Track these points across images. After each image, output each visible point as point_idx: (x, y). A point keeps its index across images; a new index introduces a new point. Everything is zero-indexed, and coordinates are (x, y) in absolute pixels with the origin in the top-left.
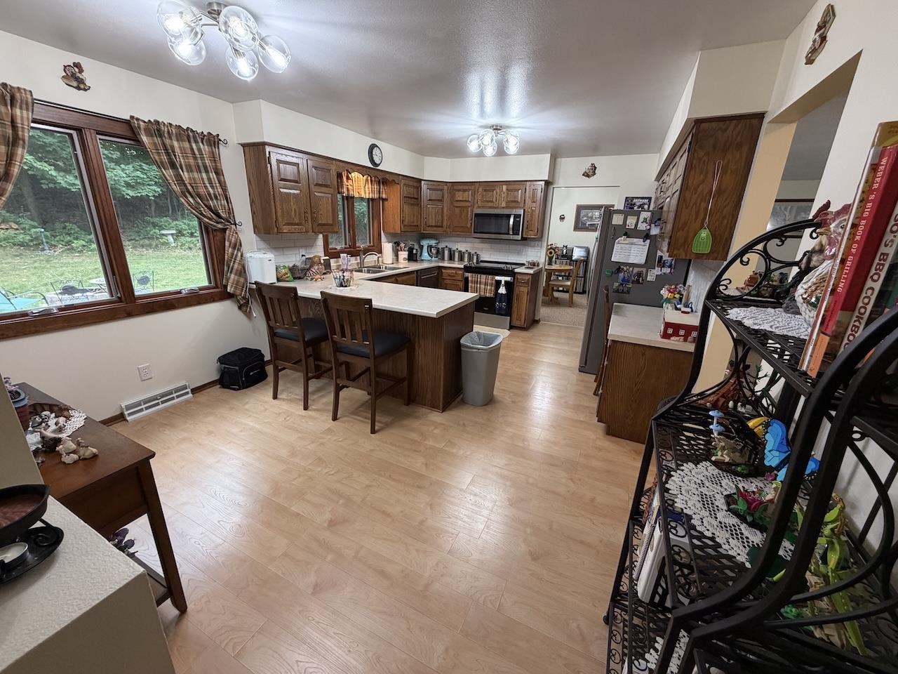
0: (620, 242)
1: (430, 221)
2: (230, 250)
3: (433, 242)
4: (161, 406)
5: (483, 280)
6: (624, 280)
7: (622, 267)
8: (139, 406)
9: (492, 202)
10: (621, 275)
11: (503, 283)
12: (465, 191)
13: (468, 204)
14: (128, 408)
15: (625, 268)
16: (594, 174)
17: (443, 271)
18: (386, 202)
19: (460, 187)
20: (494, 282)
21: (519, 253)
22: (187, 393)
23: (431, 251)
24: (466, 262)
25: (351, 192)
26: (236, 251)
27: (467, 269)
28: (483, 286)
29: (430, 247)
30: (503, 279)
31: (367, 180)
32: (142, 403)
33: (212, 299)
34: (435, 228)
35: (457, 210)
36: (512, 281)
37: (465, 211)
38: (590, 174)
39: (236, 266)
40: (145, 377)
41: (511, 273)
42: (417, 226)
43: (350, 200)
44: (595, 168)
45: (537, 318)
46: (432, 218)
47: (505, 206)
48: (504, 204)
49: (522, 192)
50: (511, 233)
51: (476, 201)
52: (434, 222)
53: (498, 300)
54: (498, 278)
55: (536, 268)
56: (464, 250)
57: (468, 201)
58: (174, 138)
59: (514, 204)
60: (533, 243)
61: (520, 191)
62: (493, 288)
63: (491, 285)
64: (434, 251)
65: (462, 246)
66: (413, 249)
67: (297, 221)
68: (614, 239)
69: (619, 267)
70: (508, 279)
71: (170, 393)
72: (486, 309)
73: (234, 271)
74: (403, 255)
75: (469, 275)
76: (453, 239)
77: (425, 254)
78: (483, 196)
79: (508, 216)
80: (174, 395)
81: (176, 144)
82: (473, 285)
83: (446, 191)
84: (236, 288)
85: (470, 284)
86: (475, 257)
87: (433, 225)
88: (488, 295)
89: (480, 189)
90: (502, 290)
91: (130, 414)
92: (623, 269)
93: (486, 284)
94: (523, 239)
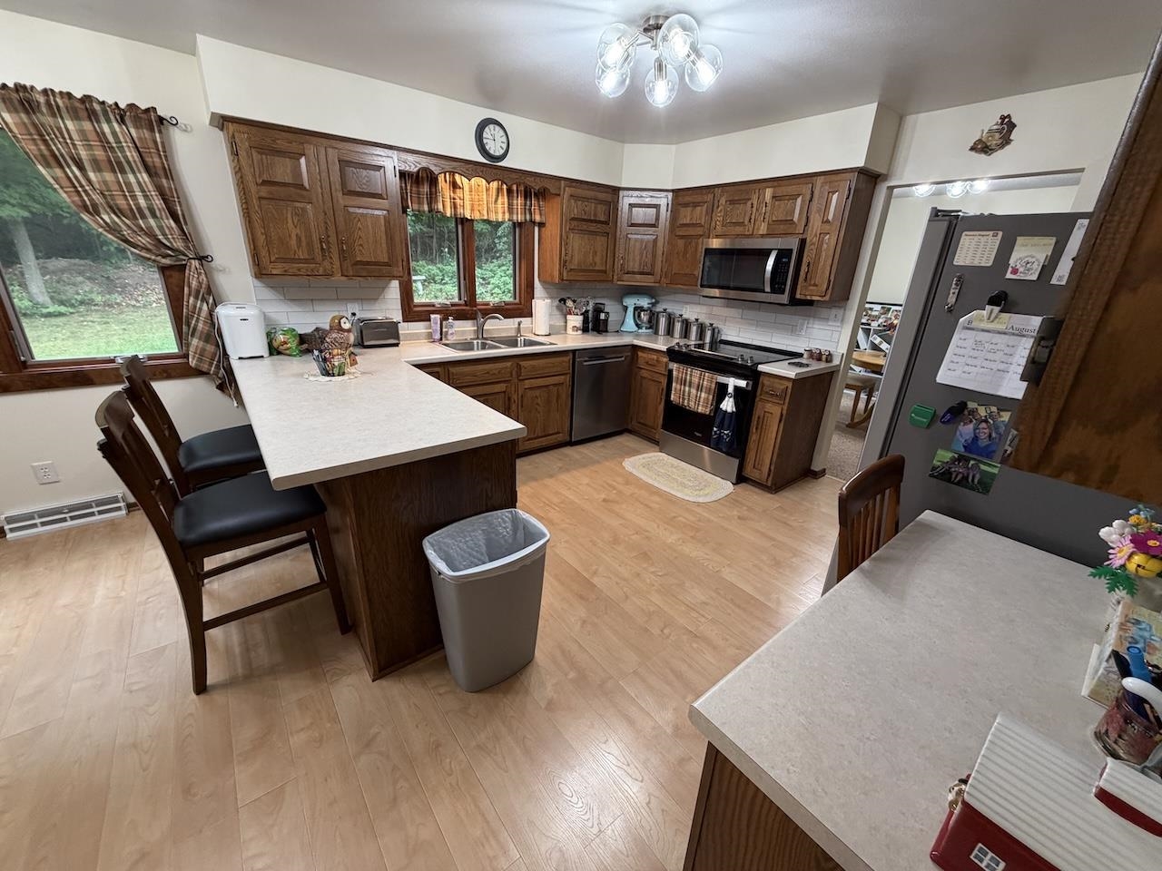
0: (974, 325)
1: (631, 264)
2: (192, 300)
3: (644, 302)
4: (70, 523)
5: (695, 380)
6: (972, 446)
7: (971, 405)
8: (30, 519)
9: (742, 224)
10: (966, 430)
11: (731, 390)
12: (695, 205)
13: (699, 231)
14: (10, 520)
15: (982, 412)
16: (1006, 141)
17: (640, 354)
18: (543, 229)
19: (688, 199)
20: (713, 386)
21: (793, 330)
22: (119, 509)
23: (639, 316)
24: (676, 340)
25: (460, 211)
26: (199, 302)
27: (673, 354)
28: (694, 391)
29: (638, 309)
30: (733, 382)
31: (499, 190)
32: (36, 516)
33: (165, 375)
34: (638, 276)
35: (681, 243)
36: (750, 388)
37: (693, 244)
38: (993, 143)
39: (200, 325)
40: (47, 480)
41: (751, 373)
42: (605, 272)
43: (466, 224)
44: (1012, 126)
45: (816, 467)
46: (634, 259)
47: (765, 233)
48: (763, 229)
49: (803, 201)
50: (768, 289)
51: (713, 224)
52: (637, 264)
53: (718, 421)
54: (722, 379)
55: (823, 365)
56: (692, 318)
57: (700, 225)
58: (65, 115)
59: (782, 228)
60: (824, 312)
61: (799, 200)
62: (711, 397)
63: (708, 391)
64: (644, 317)
65: (691, 312)
66: (602, 311)
67: (302, 255)
68: (954, 313)
69: (959, 406)
70: (742, 383)
71: (88, 505)
72: (698, 434)
73: (197, 334)
74: (575, 320)
75: (674, 366)
76: (680, 297)
77: (630, 324)
78: (726, 215)
79: (766, 253)
80: (95, 510)
81: (70, 125)
82: (678, 387)
83: (663, 209)
84: (200, 360)
85: (674, 384)
86: (709, 334)
87: (636, 270)
88: (700, 410)
89: (723, 201)
90: (728, 405)
91: (12, 530)
92: (973, 412)
93: (699, 388)
94: (794, 302)
